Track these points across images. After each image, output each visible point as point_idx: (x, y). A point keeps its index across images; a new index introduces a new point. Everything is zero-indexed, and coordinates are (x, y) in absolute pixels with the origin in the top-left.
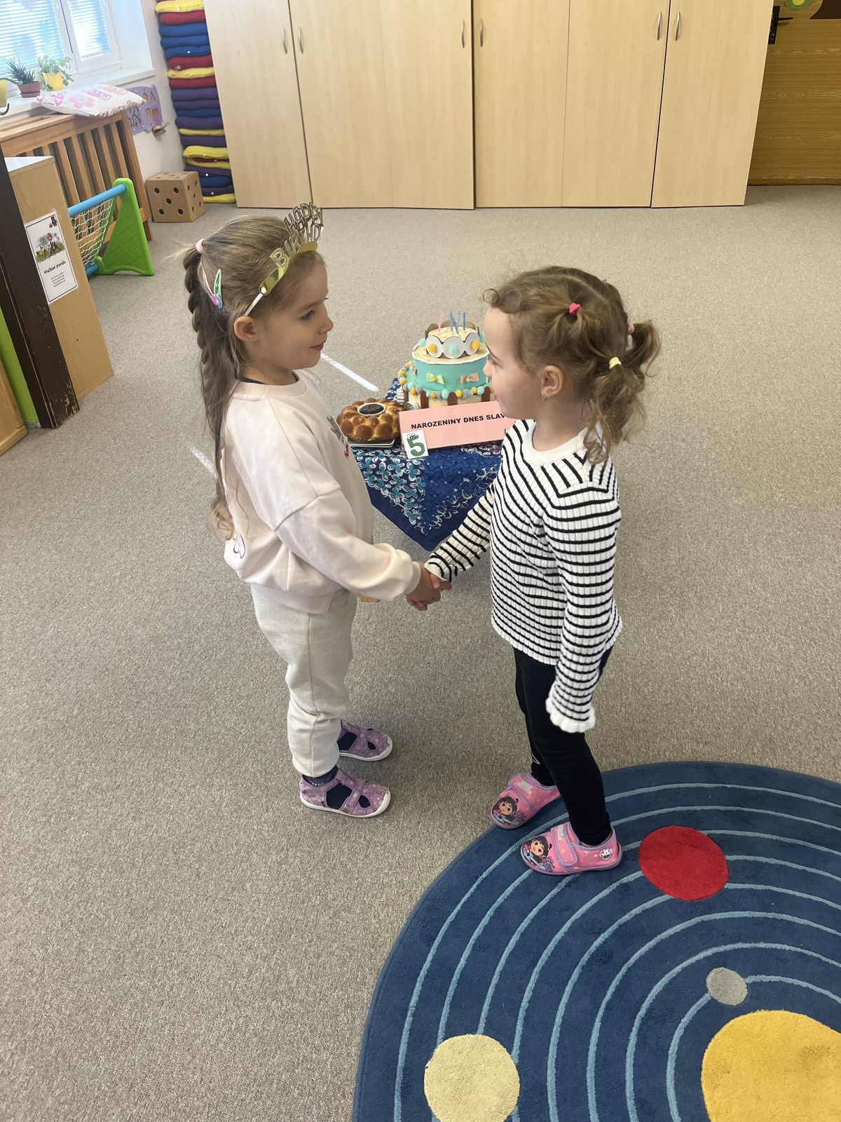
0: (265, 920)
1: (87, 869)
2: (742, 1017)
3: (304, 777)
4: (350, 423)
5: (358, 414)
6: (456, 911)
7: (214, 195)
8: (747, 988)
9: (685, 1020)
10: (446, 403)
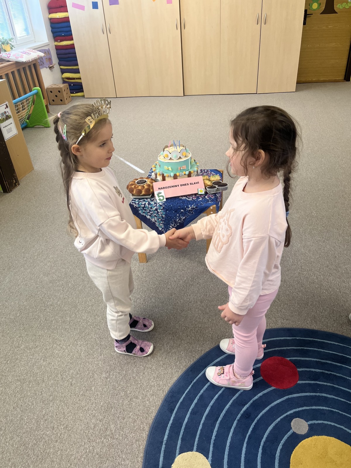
0: (100, 403)
1: (23, 383)
2: (306, 439)
3: (116, 340)
4: (132, 188)
5: (136, 184)
6: (183, 397)
7: (75, 93)
8: (308, 426)
9: (283, 442)
10: (173, 178)
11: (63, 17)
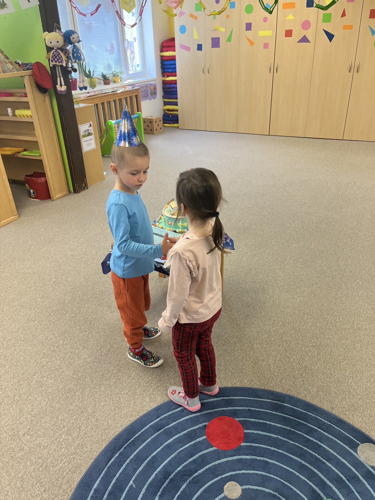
7: (173, 124)
11: (172, 55)
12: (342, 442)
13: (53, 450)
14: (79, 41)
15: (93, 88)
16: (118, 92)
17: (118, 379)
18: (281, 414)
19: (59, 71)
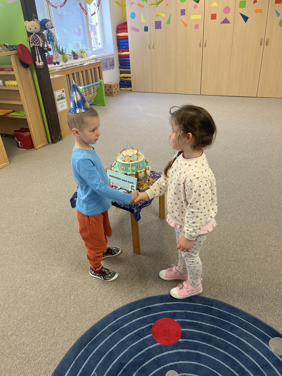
7: (127, 88)
11: (126, 35)
12: (257, 337)
13: (33, 347)
14: (52, 27)
15: (65, 62)
16: (85, 65)
17: (84, 290)
18: (210, 315)
19: (37, 51)
